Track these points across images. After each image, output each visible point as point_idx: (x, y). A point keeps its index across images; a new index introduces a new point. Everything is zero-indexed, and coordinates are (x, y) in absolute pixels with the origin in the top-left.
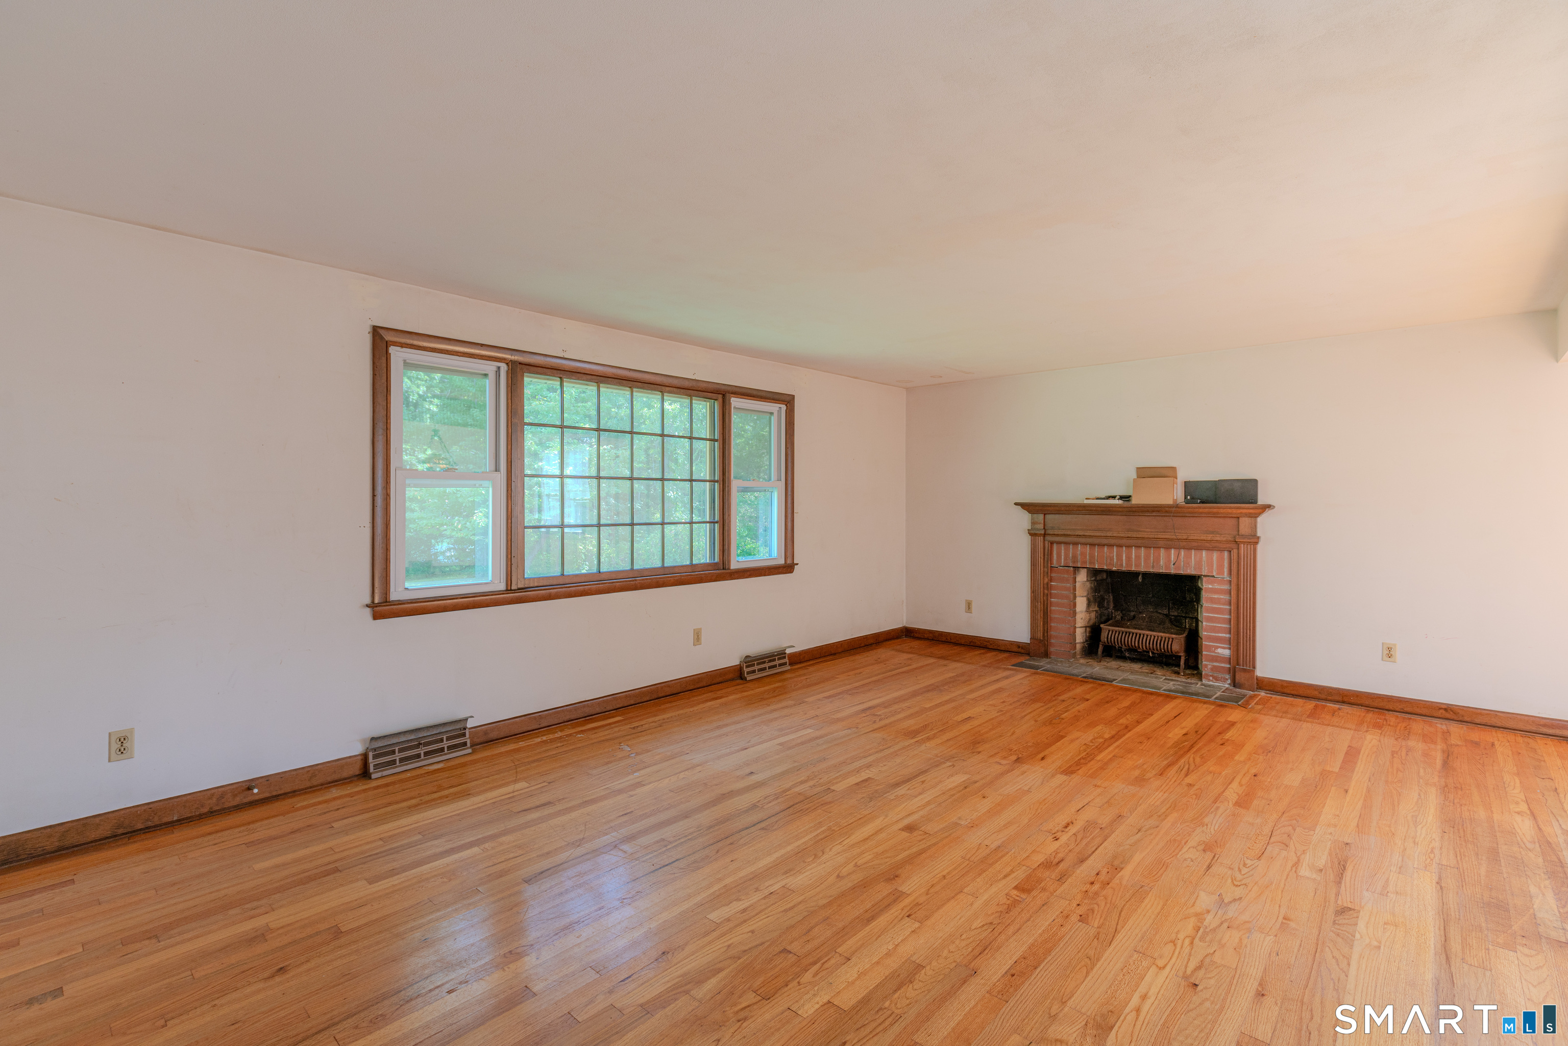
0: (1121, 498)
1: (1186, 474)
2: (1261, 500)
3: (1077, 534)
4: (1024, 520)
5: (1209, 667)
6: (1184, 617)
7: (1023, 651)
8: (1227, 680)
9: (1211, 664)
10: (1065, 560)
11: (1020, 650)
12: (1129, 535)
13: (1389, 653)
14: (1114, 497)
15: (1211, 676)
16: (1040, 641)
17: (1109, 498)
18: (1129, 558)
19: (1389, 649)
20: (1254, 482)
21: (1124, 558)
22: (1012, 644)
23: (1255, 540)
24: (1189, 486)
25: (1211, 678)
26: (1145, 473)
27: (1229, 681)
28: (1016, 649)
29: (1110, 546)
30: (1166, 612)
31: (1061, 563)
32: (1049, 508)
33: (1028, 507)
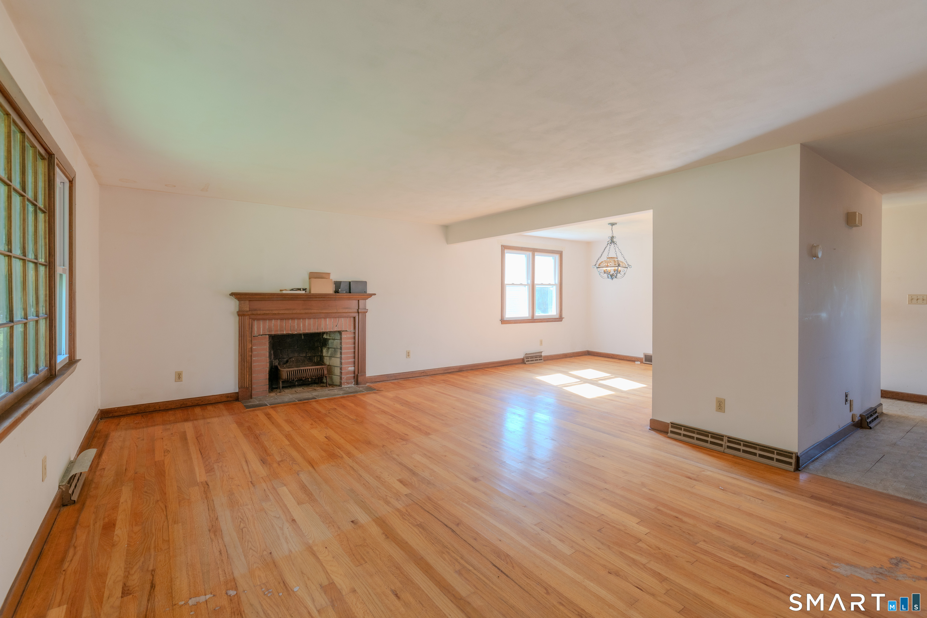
0: (304, 290)
1: (335, 277)
2: (369, 291)
3: (274, 313)
4: (233, 305)
5: (345, 378)
6: (314, 356)
7: (231, 399)
8: (353, 382)
9: (346, 376)
10: (263, 330)
11: (229, 399)
12: (306, 312)
13: (408, 354)
14: (300, 289)
15: (346, 382)
16: (247, 388)
17: (292, 290)
18: (304, 325)
19: (409, 353)
20: (365, 283)
21: (301, 326)
22: (221, 397)
23: (366, 311)
24: (338, 285)
25: (346, 384)
26: (314, 276)
27: (354, 383)
28: (225, 399)
29: (293, 319)
30: (304, 355)
31: (260, 333)
32: (257, 297)
33: (238, 296)
